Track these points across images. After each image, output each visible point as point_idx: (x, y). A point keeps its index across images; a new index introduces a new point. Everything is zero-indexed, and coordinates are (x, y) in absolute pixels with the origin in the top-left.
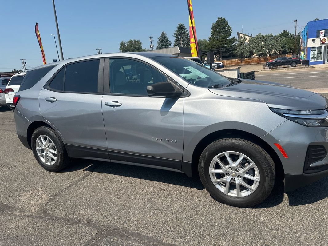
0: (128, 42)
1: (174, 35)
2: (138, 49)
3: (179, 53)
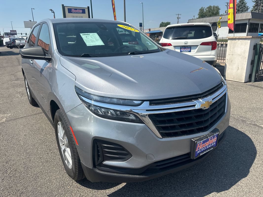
0: (207, 8)
2: (216, 14)
3: (250, 19)
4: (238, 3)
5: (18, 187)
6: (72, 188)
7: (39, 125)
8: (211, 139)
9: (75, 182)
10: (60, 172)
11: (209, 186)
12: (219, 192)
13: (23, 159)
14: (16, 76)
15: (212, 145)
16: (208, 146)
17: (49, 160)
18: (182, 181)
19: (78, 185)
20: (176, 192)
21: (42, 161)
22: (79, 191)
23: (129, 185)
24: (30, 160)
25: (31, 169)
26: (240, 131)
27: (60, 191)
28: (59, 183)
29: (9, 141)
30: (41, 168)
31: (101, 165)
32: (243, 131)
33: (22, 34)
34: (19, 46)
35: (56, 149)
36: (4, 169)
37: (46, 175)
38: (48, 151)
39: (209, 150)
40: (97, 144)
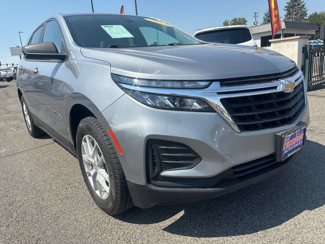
1: (285, 9)
3: (284, 29)
4: (268, 12)
5: (32, 233)
6: (111, 226)
7: (47, 158)
8: (298, 135)
9: (113, 218)
10: (88, 208)
11: (297, 203)
12: (312, 210)
13: (32, 198)
14: (6, 109)
15: (298, 143)
16: (295, 144)
17: (70, 196)
18: (259, 202)
19: (118, 221)
20: (256, 216)
21: (61, 197)
22: (120, 228)
23: (189, 214)
24: (43, 199)
25: (46, 208)
26: (312, 141)
27: (93, 231)
28: (90, 221)
29: (9, 180)
30: (61, 206)
31: (158, 177)
32: (315, 141)
33: (7, 65)
34: (5, 78)
35: (77, 183)
36: (7, 213)
37: (70, 214)
38: (66, 185)
39: (296, 151)
40: (152, 147)
